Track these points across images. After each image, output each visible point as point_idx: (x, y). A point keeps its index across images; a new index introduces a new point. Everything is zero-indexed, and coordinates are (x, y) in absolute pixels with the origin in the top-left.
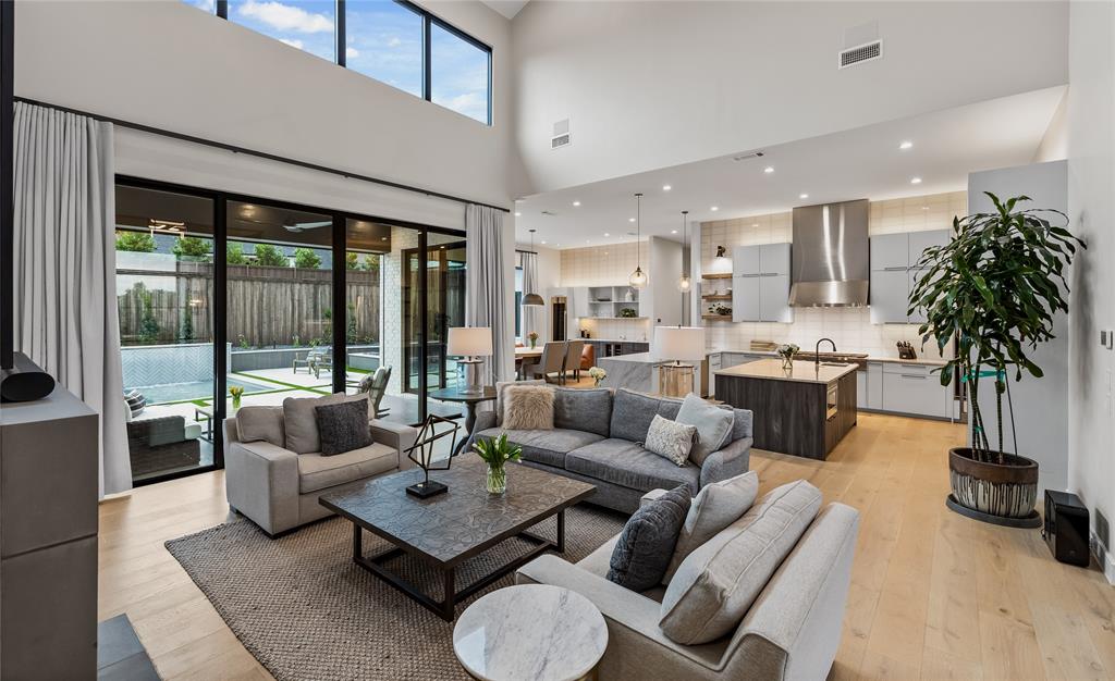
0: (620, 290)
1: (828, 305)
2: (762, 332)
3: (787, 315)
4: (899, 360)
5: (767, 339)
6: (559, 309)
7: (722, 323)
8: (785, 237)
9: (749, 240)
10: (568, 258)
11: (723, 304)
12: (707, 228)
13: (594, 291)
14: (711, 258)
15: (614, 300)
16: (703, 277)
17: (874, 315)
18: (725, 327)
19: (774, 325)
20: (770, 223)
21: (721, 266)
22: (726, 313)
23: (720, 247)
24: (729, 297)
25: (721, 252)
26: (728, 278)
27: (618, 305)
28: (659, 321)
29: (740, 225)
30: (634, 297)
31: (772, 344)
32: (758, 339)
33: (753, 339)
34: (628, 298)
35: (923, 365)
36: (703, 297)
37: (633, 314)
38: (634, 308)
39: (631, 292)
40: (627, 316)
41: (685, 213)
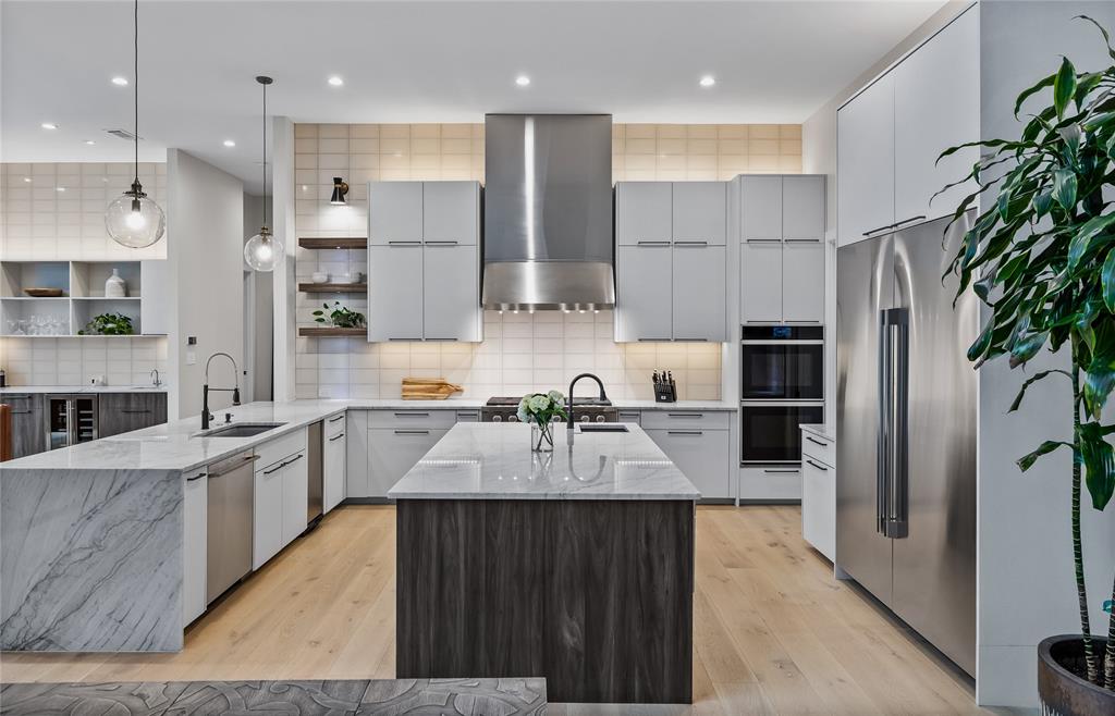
0: (91, 270)
1: (524, 307)
2: (424, 359)
3: (475, 328)
5: (434, 376)
7: (341, 343)
8: (470, 171)
9: (398, 170)
11: (346, 304)
12: (308, 135)
13: (16, 270)
14: (317, 203)
15: (75, 293)
16: (304, 243)
17: (621, 326)
18: (348, 351)
19: (448, 347)
20: (441, 138)
21: (341, 221)
22: (352, 325)
23: (338, 181)
24: (359, 289)
25: (340, 192)
26: (360, 244)
27: (84, 306)
28: (192, 341)
29: (379, 136)
30: (129, 288)
31: (442, 385)
32: (417, 375)
33: (406, 375)
34: (112, 288)
35: (697, 413)
36: (303, 287)
37: (126, 327)
38: (126, 312)
39: (120, 276)
40: (111, 331)
41: (265, 80)
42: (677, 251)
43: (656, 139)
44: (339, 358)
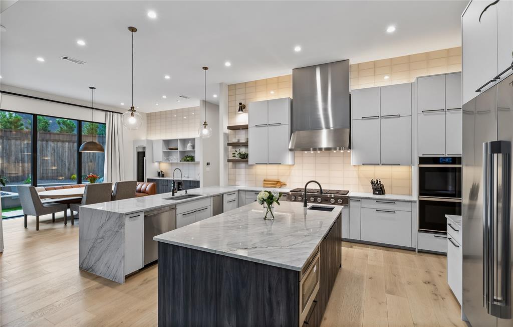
0: (184, 141)
1: (320, 149)
2: (271, 172)
3: (289, 159)
4: (371, 195)
5: (275, 178)
6: (141, 156)
7: (242, 165)
8: (288, 94)
9: (262, 97)
10: (151, 119)
11: (243, 150)
12: (233, 88)
13: (167, 142)
14: (235, 113)
15: (180, 149)
16: (229, 128)
17: (354, 157)
18: (246, 168)
19: (280, 167)
20: (277, 82)
21: (242, 119)
22: (244, 157)
23: (240, 104)
24: (246, 145)
25: (242, 108)
26: (245, 128)
27: (182, 153)
28: (208, 164)
29: (256, 85)
30: (193, 147)
31: (278, 182)
32: (270, 178)
33: (265, 178)
34: (189, 148)
35: (393, 202)
36: (229, 144)
37: (192, 159)
38: (192, 155)
39: (191, 143)
40: (188, 161)
41: (205, 68)
42: (383, 120)
43: (375, 67)
44: (242, 170)
